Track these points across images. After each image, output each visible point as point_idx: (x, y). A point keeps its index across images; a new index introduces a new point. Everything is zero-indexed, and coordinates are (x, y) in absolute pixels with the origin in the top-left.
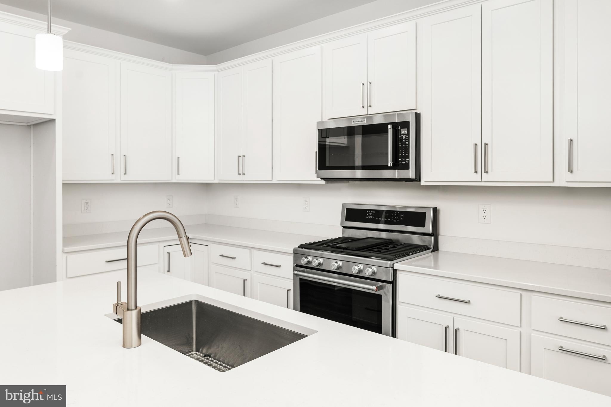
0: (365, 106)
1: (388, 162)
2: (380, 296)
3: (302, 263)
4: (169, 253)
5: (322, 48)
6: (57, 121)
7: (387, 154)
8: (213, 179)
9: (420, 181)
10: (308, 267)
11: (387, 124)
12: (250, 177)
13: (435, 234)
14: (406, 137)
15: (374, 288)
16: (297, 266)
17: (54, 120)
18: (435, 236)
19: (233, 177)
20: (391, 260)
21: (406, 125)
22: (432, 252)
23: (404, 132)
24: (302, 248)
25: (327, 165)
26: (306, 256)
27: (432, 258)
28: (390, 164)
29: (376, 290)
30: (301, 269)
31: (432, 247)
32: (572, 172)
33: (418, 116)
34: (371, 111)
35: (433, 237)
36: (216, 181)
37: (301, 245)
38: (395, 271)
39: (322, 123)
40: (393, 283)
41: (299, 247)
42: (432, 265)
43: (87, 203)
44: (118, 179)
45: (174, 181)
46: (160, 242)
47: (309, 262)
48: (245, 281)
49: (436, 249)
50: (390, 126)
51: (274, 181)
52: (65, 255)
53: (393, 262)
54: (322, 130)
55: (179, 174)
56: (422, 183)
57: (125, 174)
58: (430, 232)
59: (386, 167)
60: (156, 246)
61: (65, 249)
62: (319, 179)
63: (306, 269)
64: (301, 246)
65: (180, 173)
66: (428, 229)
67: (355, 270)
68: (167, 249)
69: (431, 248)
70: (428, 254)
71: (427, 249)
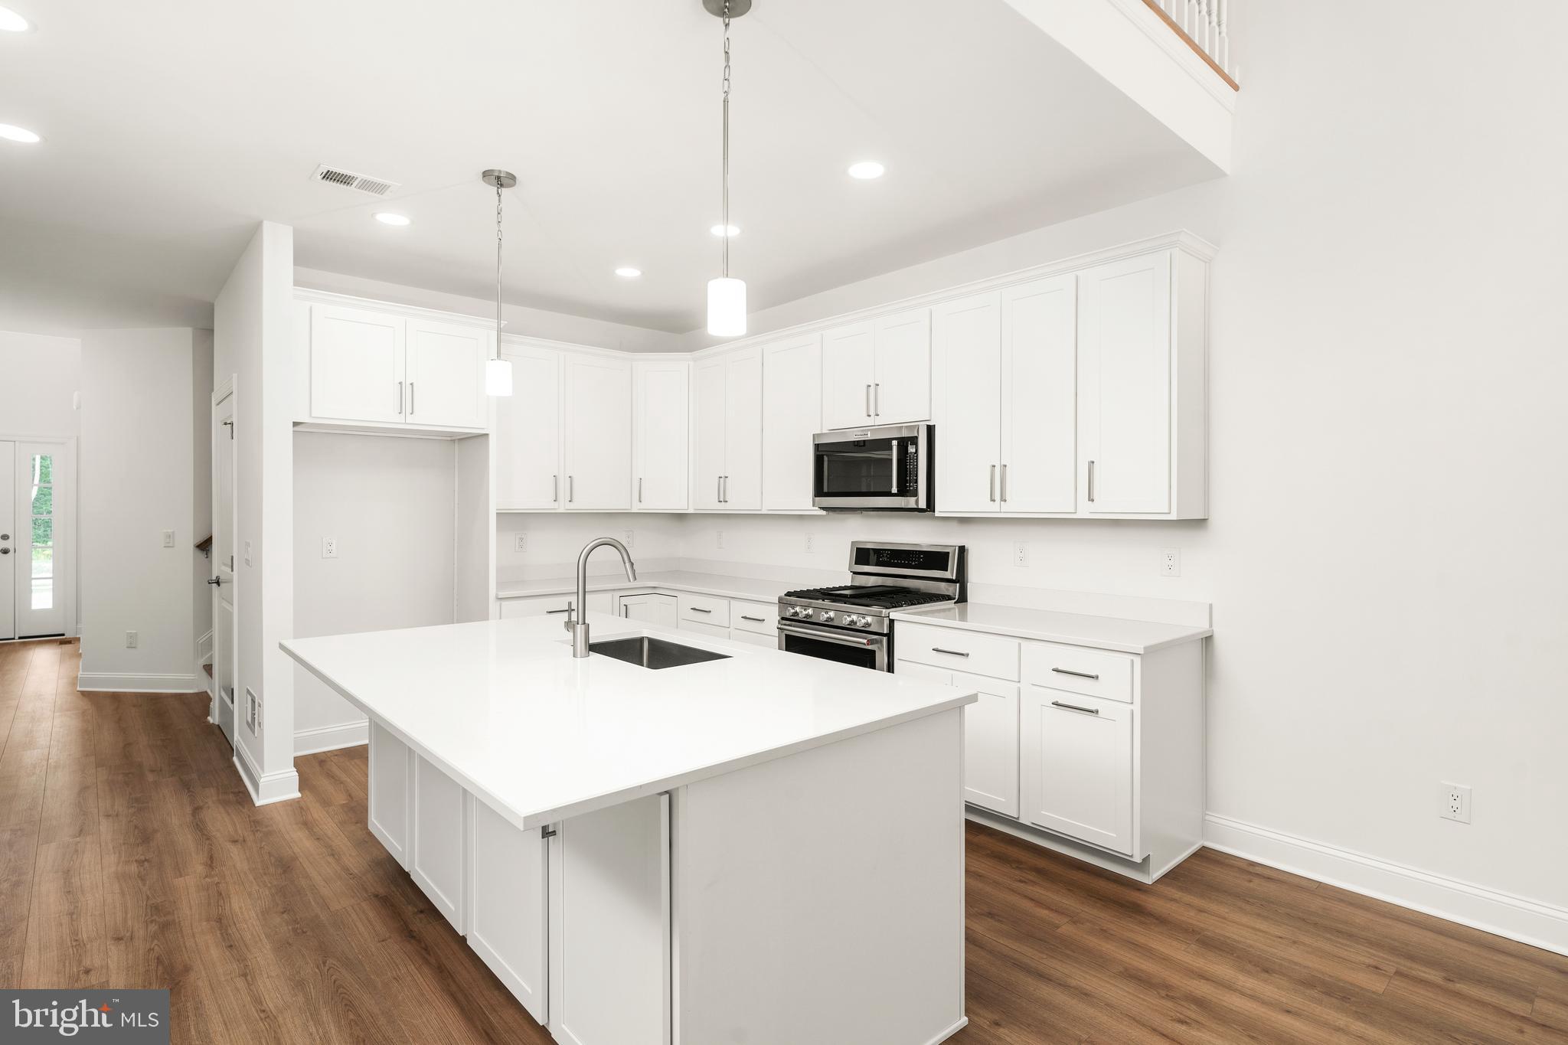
0: (872, 413)
1: (892, 487)
2: (874, 652)
3: (788, 614)
4: (626, 606)
5: (822, 335)
6: (490, 437)
7: (891, 476)
8: (687, 508)
9: (934, 512)
10: (793, 620)
11: (890, 440)
12: (734, 505)
13: (961, 579)
14: (914, 456)
15: (865, 641)
16: (783, 619)
17: (487, 435)
18: (961, 581)
19: (712, 505)
20: (887, 608)
21: (914, 440)
22: (955, 603)
23: (911, 449)
24: (789, 596)
25: (825, 490)
26: (793, 606)
27: (957, 610)
28: (894, 490)
29: (868, 644)
30: (788, 622)
31: (957, 597)
32: (1093, 500)
33: (931, 430)
34: (879, 421)
35: (958, 585)
36: (691, 511)
37: (788, 592)
38: (892, 622)
39: (819, 435)
40: (890, 636)
41: (786, 595)
43: (521, 539)
44: (562, 507)
45: (636, 510)
46: (614, 590)
47: (796, 614)
49: (963, 598)
50: (895, 443)
51: (764, 512)
52: (498, 603)
53: (888, 610)
54: (818, 444)
55: (641, 502)
56: (937, 514)
57: (570, 501)
58: (954, 578)
59: (889, 494)
60: (609, 595)
61: (500, 593)
62: (817, 508)
63: (794, 623)
64: (789, 594)
65: (642, 499)
66: (951, 573)
67: (846, 620)
68: (624, 601)
69: (954, 599)
70: (950, 604)
71: (949, 598)
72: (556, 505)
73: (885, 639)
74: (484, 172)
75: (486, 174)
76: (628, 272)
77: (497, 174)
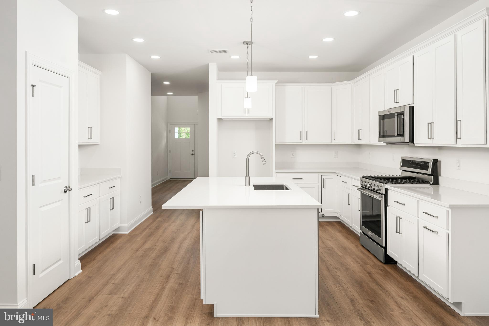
0: (396, 102)
1: (395, 133)
2: (380, 201)
4: (323, 179)
5: (385, 70)
8: (351, 142)
9: (414, 144)
11: (394, 113)
13: (435, 174)
17: (272, 119)
18: (434, 176)
21: (404, 113)
22: (430, 185)
24: (364, 178)
25: (382, 135)
27: (432, 188)
31: (432, 183)
33: (412, 109)
35: (433, 177)
36: (353, 143)
37: (364, 176)
38: (387, 190)
39: (379, 112)
40: (386, 195)
41: (362, 177)
42: (432, 193)
43: (293, 153)
44: (304, 142)
45: (333, 143)
46: (319, 173)
48: (349, 195)
49: (436, 183)
50: (396, 114)
51: (371, 144)
52: (276, 174)
53: (385, 184)
54: (379, 116)
55: (335, 140)
56: (416, 145)
57: (306, 140)
58: (430, 174)
59: (394, 136)
60: (317, 174)
61: (277, 171)
66: (429, 172)
69: (430, 183)
70: (428, 185)
71: (427, 182)
72: (301, 141)
73: (383, 196)
74: (243, 42)
75: (244, 43)
76: (313, 57)
77: (246, 42)
